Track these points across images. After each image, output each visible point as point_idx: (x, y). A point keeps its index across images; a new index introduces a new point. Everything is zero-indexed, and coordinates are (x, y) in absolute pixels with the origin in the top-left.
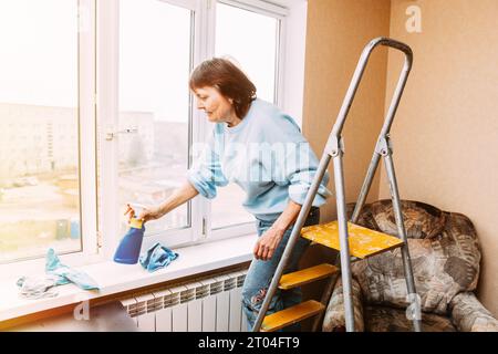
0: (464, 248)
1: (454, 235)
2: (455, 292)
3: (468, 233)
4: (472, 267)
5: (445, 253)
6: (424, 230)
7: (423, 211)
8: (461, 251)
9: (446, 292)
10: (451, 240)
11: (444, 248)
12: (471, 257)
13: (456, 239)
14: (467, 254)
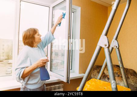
0: (133, 81)
3: (134, 76)
4: (136, 87)
10: (128, 78)
12: (136, 84)
13: (130, 77)
14: (134, 83)
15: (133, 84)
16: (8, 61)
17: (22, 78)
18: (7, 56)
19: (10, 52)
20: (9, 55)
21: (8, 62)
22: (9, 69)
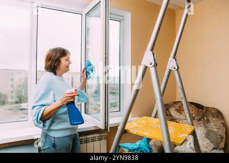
0: (215, 125)
1: (210, 119)
2: (212, 148)
3: (217, 117)
4: (220, 135)
5: (205, 128)
6: (194, 116)
7: (193, 106)
8: (213, 126)
9: (207, 148)
10: (208, 121)
11: (204, 125)
12: (219, 130)
13: (211, 120)
14: (217, 128)
15: (215, 130)
16: (21, 106)
17: (41, 121)
18: (18, 97)
19: (23, 90)
20: (21, 95)
21: (21, 108)
22: (22, 118)
